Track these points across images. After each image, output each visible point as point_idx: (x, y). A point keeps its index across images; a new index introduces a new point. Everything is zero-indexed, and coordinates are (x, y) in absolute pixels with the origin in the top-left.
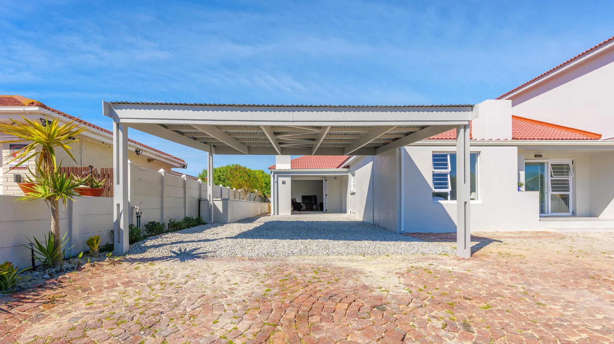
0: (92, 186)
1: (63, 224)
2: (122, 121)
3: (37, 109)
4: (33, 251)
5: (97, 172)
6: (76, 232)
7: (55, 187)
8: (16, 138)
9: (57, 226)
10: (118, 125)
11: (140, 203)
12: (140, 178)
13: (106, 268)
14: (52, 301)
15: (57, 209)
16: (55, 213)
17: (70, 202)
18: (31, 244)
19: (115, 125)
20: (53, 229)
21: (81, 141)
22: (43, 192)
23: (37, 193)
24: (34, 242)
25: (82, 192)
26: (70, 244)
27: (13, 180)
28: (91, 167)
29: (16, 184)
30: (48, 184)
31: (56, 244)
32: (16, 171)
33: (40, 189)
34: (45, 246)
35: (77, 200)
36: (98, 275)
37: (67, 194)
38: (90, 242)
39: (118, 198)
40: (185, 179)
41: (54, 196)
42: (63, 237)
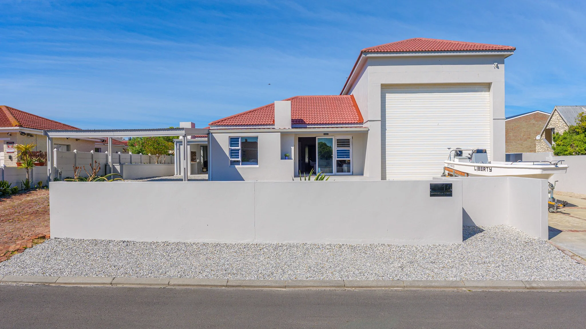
0: (40, 162)
1: (30, 176)
2: (50, 137)
3: (18, 128)
4: (22, 184)
5: (43, 154)
6: (34, 179)
7: (28, 164)
8: (9, 139)
9: (28, 177)
10: (49, 138)
11: (62, 168)
12: (62, 156)
13: (43, 191)
14: (28, 196)
15: (28, 171)
16: (28, 172)
17: (32, 169)
18: (21, 182)
19: (48, 138)
20: (27, 177)
21: (36, 137)
22: (24, 166)
23: (23, 166)
24: (22, 182)
25: (36, 164)
26: (32, 182)
27: (8, 158)
28: (41, 151)
29: (10, 160)
30: (26, 163)
31: (28, 182)
32: (9, 154)
33: (23, 165)
34: (25, 183)
35: (35, 168)
36: (41, 192)
37: (31, 166)
38: (39, 184)
39: (49, 167)
40: (93, 153)
41: (27, 167)
42: (30, 180)
